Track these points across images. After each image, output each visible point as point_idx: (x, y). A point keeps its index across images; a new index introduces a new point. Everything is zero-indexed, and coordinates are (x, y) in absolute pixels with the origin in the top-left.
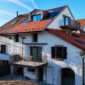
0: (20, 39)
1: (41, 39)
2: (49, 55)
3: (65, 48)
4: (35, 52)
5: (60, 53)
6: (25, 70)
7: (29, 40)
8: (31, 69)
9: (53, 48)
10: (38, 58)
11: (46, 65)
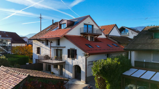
0: (49, 43)
1: (62, 44)
2: (67, 56)
3: (76, 50)
4: (58, 53)
5: (72, 54)
6: (52, 67)
7: (54, 44)
8: (56, 66)
9: (69, 50)
10: (61, 58)
11: (65, 62)
